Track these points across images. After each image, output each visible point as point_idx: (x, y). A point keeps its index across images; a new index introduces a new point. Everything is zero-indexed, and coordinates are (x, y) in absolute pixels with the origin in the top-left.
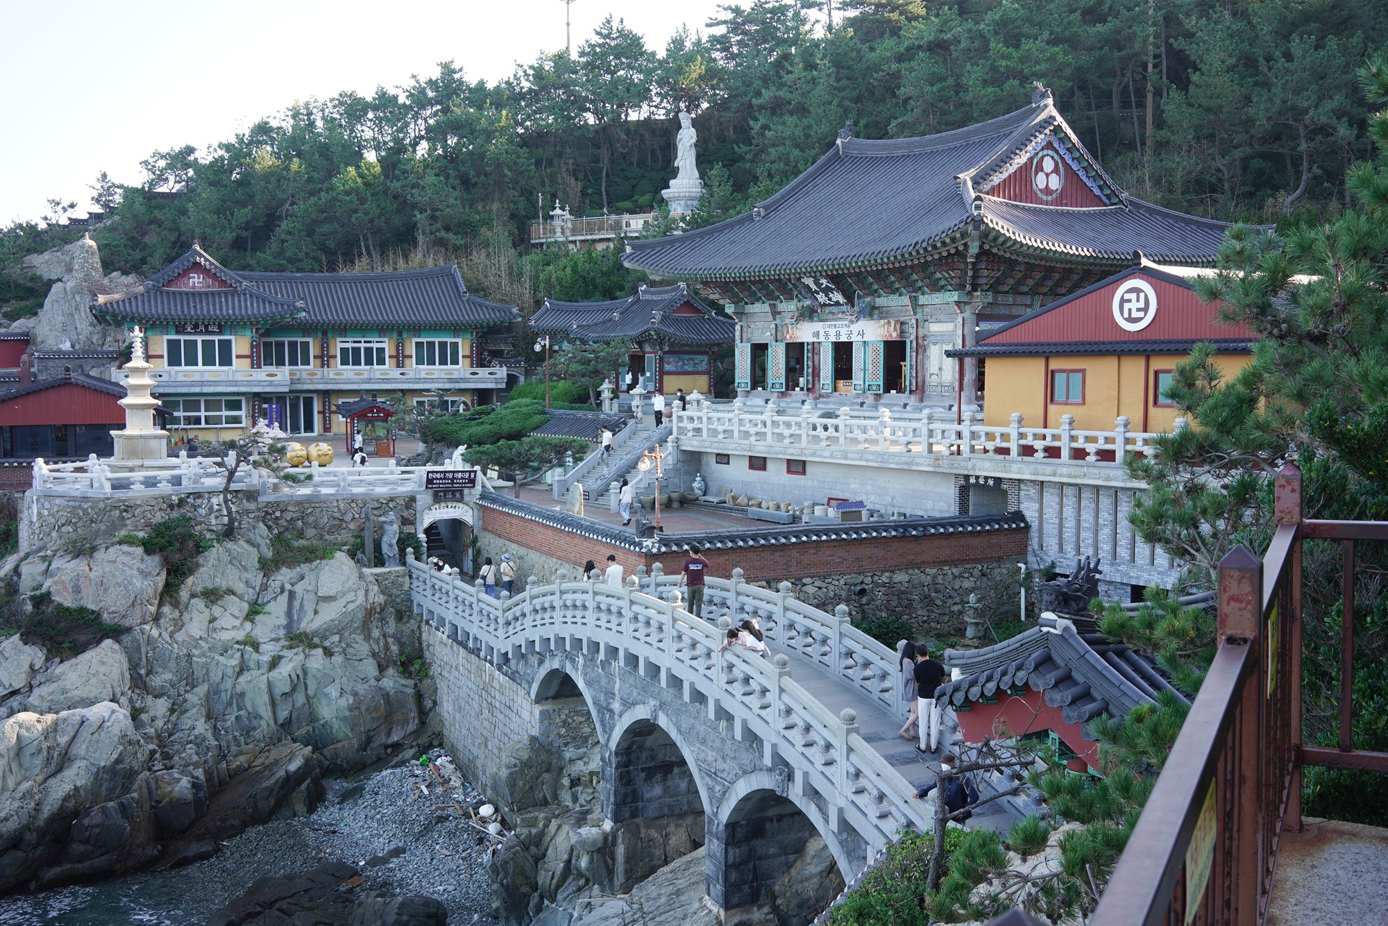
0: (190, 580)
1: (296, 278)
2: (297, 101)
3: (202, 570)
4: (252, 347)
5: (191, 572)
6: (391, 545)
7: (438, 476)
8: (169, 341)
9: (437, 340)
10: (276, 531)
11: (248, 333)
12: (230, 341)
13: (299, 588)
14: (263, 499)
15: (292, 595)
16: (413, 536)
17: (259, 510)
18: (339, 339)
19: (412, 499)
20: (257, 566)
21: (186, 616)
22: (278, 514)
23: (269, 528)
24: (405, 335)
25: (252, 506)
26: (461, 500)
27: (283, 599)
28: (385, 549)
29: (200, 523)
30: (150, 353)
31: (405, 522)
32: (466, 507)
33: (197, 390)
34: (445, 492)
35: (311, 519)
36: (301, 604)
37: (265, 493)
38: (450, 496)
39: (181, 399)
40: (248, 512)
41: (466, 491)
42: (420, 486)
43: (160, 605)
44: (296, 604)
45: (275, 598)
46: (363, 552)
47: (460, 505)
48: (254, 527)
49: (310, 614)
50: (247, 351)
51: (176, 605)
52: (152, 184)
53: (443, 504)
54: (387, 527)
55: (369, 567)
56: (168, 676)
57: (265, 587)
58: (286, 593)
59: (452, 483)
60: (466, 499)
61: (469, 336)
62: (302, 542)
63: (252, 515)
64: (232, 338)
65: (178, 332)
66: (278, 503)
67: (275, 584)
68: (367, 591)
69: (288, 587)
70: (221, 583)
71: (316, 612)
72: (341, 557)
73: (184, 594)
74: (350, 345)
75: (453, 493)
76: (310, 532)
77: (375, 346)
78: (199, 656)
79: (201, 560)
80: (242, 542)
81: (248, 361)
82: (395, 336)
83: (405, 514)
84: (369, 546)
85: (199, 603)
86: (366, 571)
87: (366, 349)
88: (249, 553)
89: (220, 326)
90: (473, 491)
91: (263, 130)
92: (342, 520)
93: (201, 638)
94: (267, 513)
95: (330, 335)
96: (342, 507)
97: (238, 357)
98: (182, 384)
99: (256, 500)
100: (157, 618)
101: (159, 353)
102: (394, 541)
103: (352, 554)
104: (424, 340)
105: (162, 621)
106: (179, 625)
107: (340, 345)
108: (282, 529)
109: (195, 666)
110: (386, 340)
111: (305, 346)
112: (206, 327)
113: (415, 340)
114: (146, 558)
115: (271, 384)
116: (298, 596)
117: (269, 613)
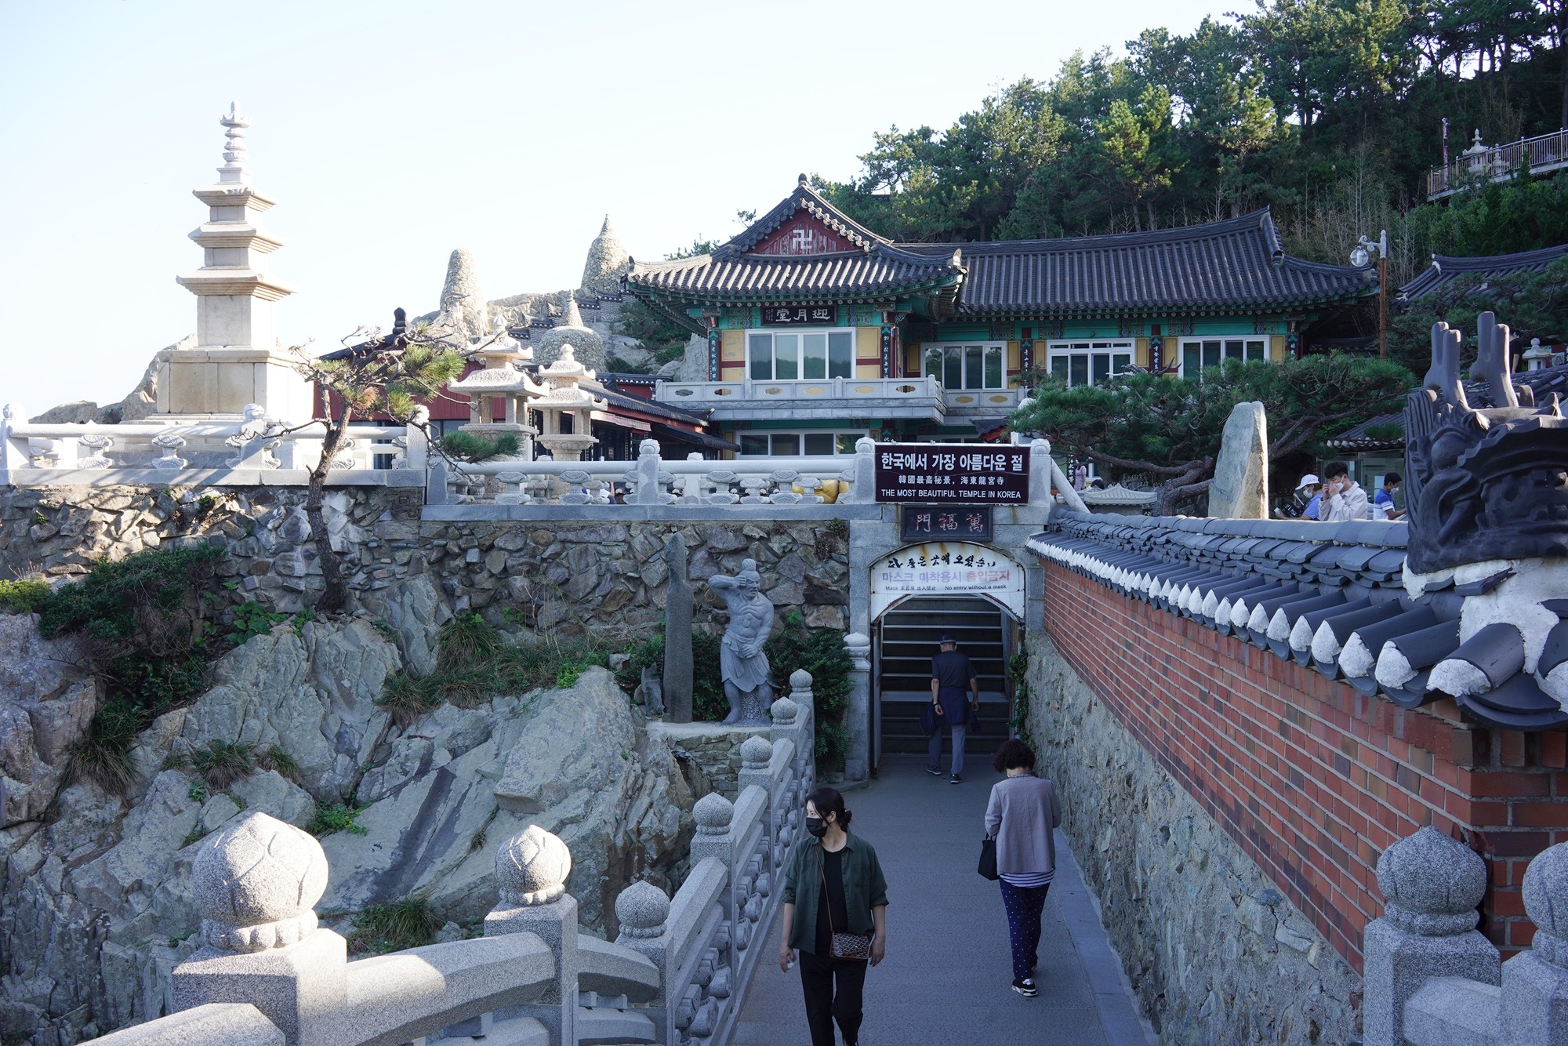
0: (171, 721)
1: (993, 249)
3: (219, 690)
4: (883, 344)
5: (186, 694)
6: (743, 659)
7: (911, 461)
8: (752, 337)
9: (1223, 340)
10: (464, 603)
11: (877, 322)
12: (849, 335)
13: (464, 768)
14: (437, 513)
15: (445, 778)
16: (831, 640)
17: (423, 542)
18: (1050, 343)
19: (840, 530)
20: (379, 690)
21: (135, 817)
22: (473, 556)
23: (448, 593)
24: (1165, 332)
25: (404, 531)
26: (986, 539)
27: (417, 794)
28: (728, 668)
29: (263, 569)
30: (725, 359)
31: (817, 595)
32: (1003, 563)
33: (785, 415)
34: (936, 514)
35: (555, 574)
36: (455, 811)
37: (440, 499)
38: (950, 525)
39: (769, 434)
40: (394, 546)
41: (1001, 513)
42: (861, 494)
43: (67, 780)
44: (442, 811)
45: (397, 790)
46: (659, 675)
47: (988, 556)
48: (402, 589)
49: (462, 843)
50: (873, 353)
51: (113, 785)
53: (934, 551)
54: (734, 603)
55: (672, 714)
56: (42, 986)
57: (382, 751)
58: (433, 775)
59: (957, 486)
60: (1002, 536)
61: (1283, 330)
62: (526, 637)
63: (402, 556)
64: (852, 330)
65: (766, 323)
66: (470, 528)
67: (408, 748)
68: (633, 793)
69: (442, 758)
70: (262, 733)
71: (478, 842)
72: (596, 683)
73: (146, 753)
74: (1068, 352)
75: (962, 516)
76: (551, 610)
77: (1112, 352)
78: (120, 940)
79: (224, 666)
80: (360, 629)
81: (876, 368)
82: (1148, 333)
83: (816, 574)
84: (679, 660)
85: (174, 785)
86: (660, 729)
87: (1096, 357)
88: (366, 654)
89: (832, 311)
90: (1023, 514)
92: (638, 581)
93: (139, 886)
94: (446, 554)
95: (1035, 336)
96: (638, 542)
97: (860, 362)
98: (762, 405)
99: (416, 514)
100: (46, 818)
101: (738, 359)
102: (753, 647)
103: (628, 682)
104: (1199, 340)
105: (60, 825)
106: (109, 836)
107: (1052, 353)
108: (479, 599)
109: (106, 969)
110: (1132, 341)
111: (995, 359)
112: (810, 315)
113: (1183, 340)
114: (36, 645)
115: (904, 404)
116: (456, 788)
117: (364, 832)
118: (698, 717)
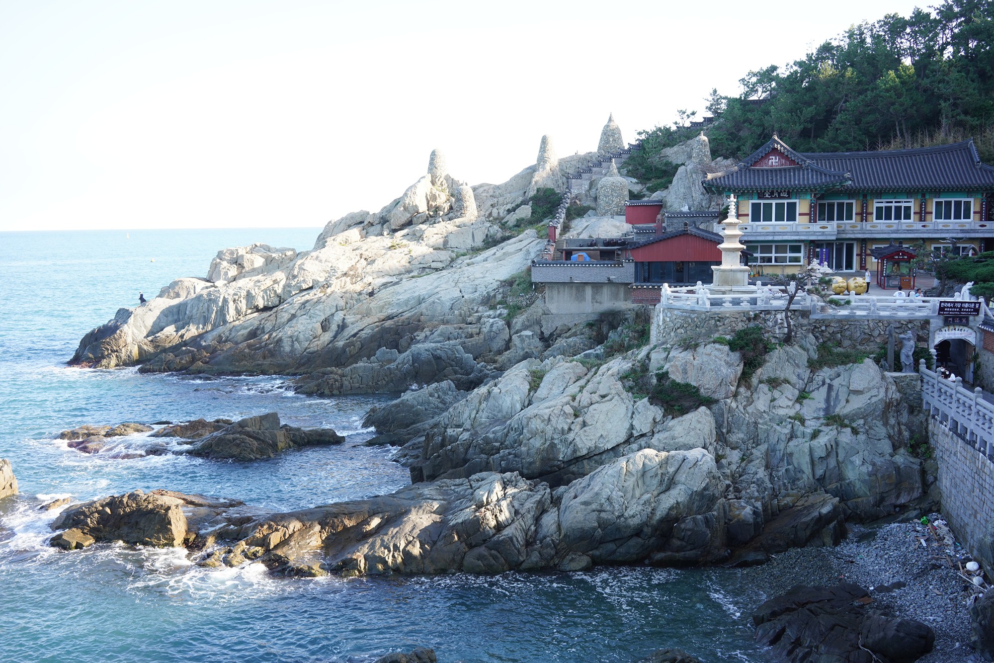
0: (759, 371)
1: (846, 156)
2: (852, 25)
3: (768, 364)
4: (811, 207)
5: (760, 365)
6: (908, 356)
7: (949, 305)
8: (753, 204)
9: (953, 200)
10: (821, 341)
11: (809, 197)
12: (795, 204)
13: (836, 383)
14: (813, 317)
15: (830, 387)
16: (926, 350)
17: (810, 324)
18: (875, 201)
19: (927, 322)
20: (806, 364)
21: (755, 396)
22: (823, 328)
23: (817, 338)
24: (928, 197)
25: (805, 321)
26: (966, 325)
27: (824, 390)
28: (903, 358)
29: (768, 332)
30: (740, 213)
31: (920, 339)
32: (970, 331)
33: (770, 238)
34: (954, 318)
35: (848, 333)
36: (837, 394)
37: (814, 313)
38: (957, 321)
39: (759, 244)
40: (802, 326)
41: (971, 318)
42: (933, 312)
43: (738, 386)
44: (833, 394)
45: (818, 389)
46: (886, 360)
47: (966, 328)
48: (806, 337)
49: (843, 402)
50: (807, 211)
51: (749, 387)
52: (747, 94)
53: (952, 327)
54: (905, 342)
55: (890, 371)
56: (741, 435)
57: (811, 380)
58: (826, 386)
59: (960, 311)
60: (971, 324)
61: (980, 196)
62: (840, 350)
63: (804, 328)
64: (797, 201)
65: (759, 198)
66: (824, 321)
67: (818, 378)
68: (887, 389)
69: (828, 381)
70: (781, 375)
71: (847, 401)
72: (869, 362)
73: (754, 380)
74: (883, 205)
75: (961, 319)
76: (846, 343)
77: (903, 205)
78: (762, 424)
79: (767, 357)
80: (796, 347)
81: (808, 217)
82: (920, 197)
83: (920, 333)
84: (891, 356)
85: (764, 387)
86: (888, 374)
87: (896, 207)
88: (801, 355)
89: (789, 193)
90: (977, 318)
91: (827, 48)
92: (871, 335)
93: (764, 412)
94: (815, 327)
95: (868, 198)
96: (871, 325)
97: (800, 214)
98: (760, 234)
99: (808, 317)
100: (735, 395)
101: (746, 213)
102: (911, 353)
103: (877, 361)
104: (943, 200)
105: (739, 397)
106: (750, 401)
107: (876, 205)
108: (825, 339)
109: (759, 431)
110: (912, 200)
111: (850, 205)
112: (779, 194)
113: (935, 200)
114: (731, 353)
115: (823, 234)
116: (835, 388)
117: (813, 399)
118: (895, 371)
